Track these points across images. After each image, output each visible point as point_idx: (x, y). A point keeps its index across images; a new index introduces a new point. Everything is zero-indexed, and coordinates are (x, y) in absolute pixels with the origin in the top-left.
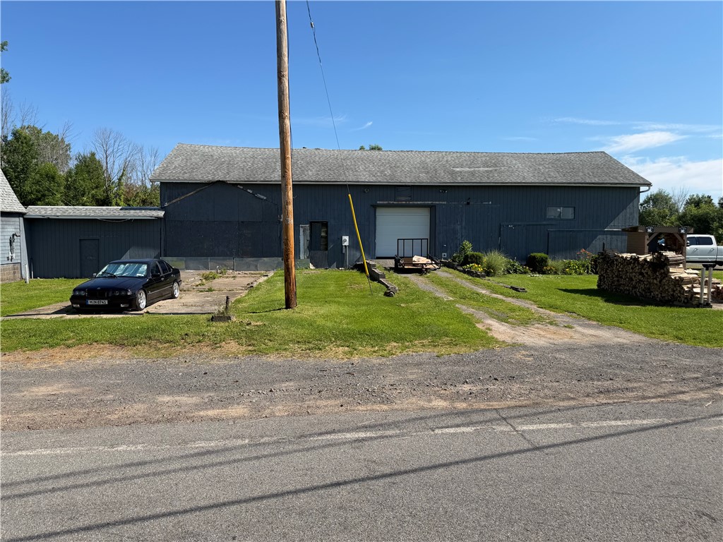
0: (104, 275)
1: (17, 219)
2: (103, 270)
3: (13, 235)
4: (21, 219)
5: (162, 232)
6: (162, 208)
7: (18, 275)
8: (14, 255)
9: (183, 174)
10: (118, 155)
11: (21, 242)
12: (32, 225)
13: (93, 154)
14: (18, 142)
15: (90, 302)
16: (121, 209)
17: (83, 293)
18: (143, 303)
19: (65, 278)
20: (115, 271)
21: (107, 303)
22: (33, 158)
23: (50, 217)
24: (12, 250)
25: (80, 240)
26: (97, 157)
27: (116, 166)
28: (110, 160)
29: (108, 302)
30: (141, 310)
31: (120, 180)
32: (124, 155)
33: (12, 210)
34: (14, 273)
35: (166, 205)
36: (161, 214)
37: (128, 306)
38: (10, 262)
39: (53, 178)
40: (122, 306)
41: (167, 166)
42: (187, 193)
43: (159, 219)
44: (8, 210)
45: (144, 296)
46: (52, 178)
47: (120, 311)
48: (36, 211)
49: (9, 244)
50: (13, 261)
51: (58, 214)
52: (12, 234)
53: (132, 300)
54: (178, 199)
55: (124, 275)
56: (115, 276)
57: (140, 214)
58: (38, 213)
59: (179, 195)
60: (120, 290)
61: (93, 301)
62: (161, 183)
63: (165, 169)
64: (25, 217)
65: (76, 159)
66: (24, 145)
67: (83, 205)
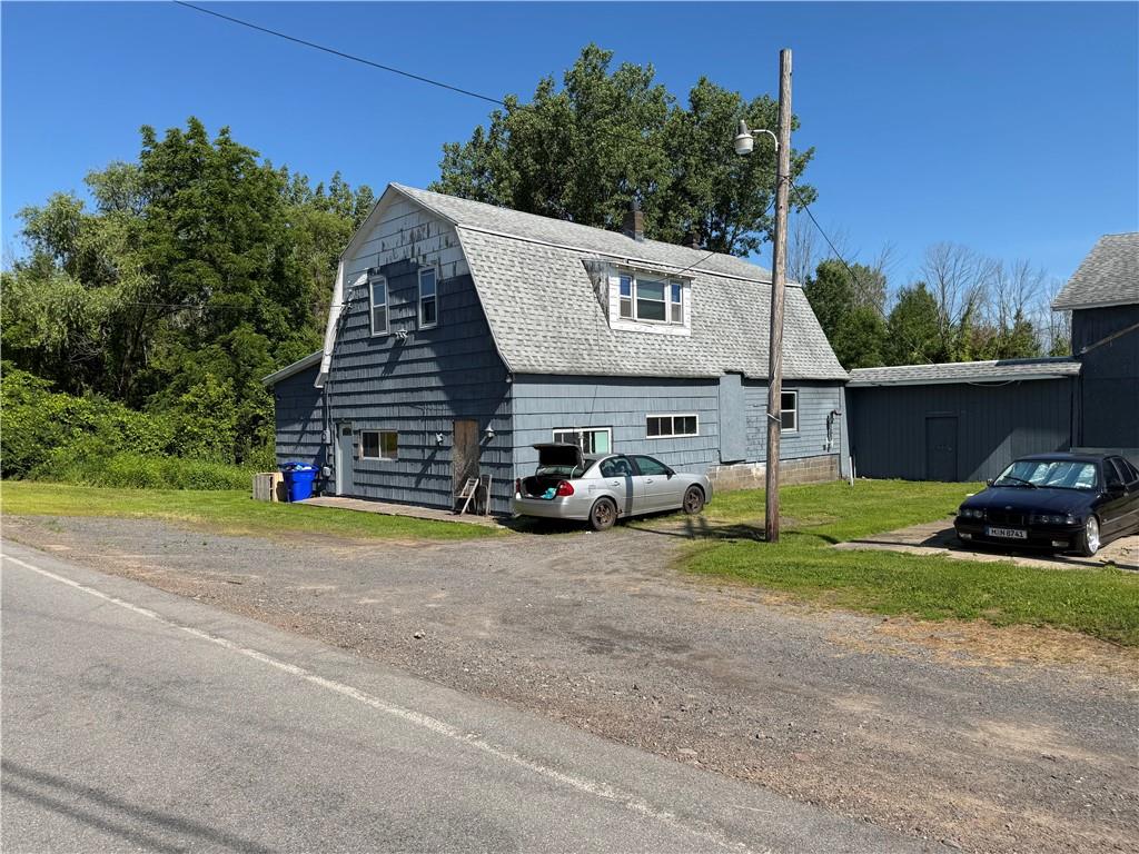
0: (1009, 483)
1: (837, 390)
2: (1006, 473)
3: (832, 413)
4: (842, 388)
5: (1075, 404)
6: (1075, 359)
7: (837, 472)
8: (832, 442)
9: (1121, 290)
10: (961, 281)
11: (841, 423)
12: (856, 395)
13: (922, 286)
14: (825, 281)
15: (992, 532)
16: (997, 365)
17: (978, 514)
18: (1094, 542)
19: (903, 479)
20: (1030, 476)
21: (1025, 536)
22: (845, 301)
23: (884, 384)
24: (829, 435)
25: (927, 419)
26: (928, 290)
27: (959, 300)
28: (949, 290)
29: (1028, 535)
30: (1091, 554)
31: (963, 320)
32: (972, 279)
33: (832, 377)
34: (832, 469)
35: (1085, 350)
36: (1075, 368)
37: (1067, 545)
38: (826, 452)
39: (872, 326)
40: (1054, 544)
41: (1085, 279)
42: (1130, 326)
43: (1070, 377)
44: (827, 377)
45: (1095, 528)
46: (870, 327)
47: (1048, 554)
48: (862, 376)
49: (825, 427)
50: (831, 452)
51: (895, 379)
52: (830, 411)
53: (1076, 534)
54: (1110, 338)
55: (1051, 483)
56: (1032, 486)
57: (1033, 371)
58: (865, 380)
59: (1111, 331)
60: (1052, 513)
61: (998, 530)
62: (1074, 311)
63: (1080, 287)
64: (848, 385)
65: (898, 296)
66: (834, 284)
67: (912, 364)
